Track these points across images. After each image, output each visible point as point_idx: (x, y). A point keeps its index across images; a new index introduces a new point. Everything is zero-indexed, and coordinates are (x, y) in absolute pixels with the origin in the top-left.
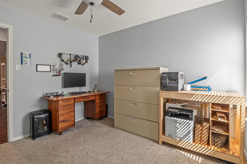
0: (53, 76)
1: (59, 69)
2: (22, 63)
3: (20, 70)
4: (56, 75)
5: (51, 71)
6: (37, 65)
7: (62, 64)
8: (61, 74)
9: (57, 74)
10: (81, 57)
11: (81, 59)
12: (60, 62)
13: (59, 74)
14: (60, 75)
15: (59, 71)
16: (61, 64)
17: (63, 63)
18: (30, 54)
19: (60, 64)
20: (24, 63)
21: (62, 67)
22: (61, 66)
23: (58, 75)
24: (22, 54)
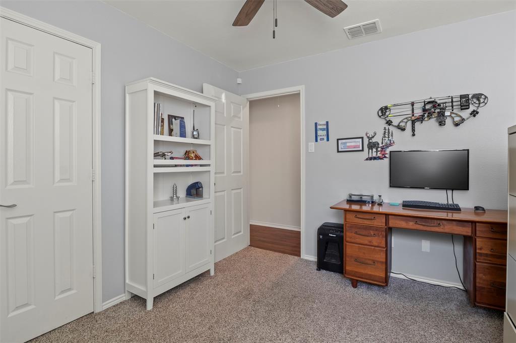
0: (367, 159)
1: (382, 144)
2: (316, 141)
3: (313, 151)
4: (375, 158)
5: (363, 150)
6: (338, 140)
7: (390, 131)
8: (387, 156)
9: (377, 154)
10: (443, 103)
11: (444, 109)
12: (385, 128)
13: (383, 155)
14: (385, 157)
15: (382, 149)
16: (387, 131)
17: (391, 128)
18: (327, 122)
19: (385, 132)
20: (319, 138)
21: (389, 137)
22: (387, 136)
23: (379, 158)
24: (316, 124)
